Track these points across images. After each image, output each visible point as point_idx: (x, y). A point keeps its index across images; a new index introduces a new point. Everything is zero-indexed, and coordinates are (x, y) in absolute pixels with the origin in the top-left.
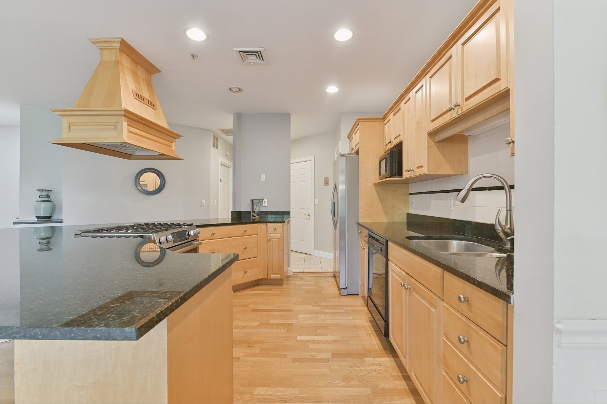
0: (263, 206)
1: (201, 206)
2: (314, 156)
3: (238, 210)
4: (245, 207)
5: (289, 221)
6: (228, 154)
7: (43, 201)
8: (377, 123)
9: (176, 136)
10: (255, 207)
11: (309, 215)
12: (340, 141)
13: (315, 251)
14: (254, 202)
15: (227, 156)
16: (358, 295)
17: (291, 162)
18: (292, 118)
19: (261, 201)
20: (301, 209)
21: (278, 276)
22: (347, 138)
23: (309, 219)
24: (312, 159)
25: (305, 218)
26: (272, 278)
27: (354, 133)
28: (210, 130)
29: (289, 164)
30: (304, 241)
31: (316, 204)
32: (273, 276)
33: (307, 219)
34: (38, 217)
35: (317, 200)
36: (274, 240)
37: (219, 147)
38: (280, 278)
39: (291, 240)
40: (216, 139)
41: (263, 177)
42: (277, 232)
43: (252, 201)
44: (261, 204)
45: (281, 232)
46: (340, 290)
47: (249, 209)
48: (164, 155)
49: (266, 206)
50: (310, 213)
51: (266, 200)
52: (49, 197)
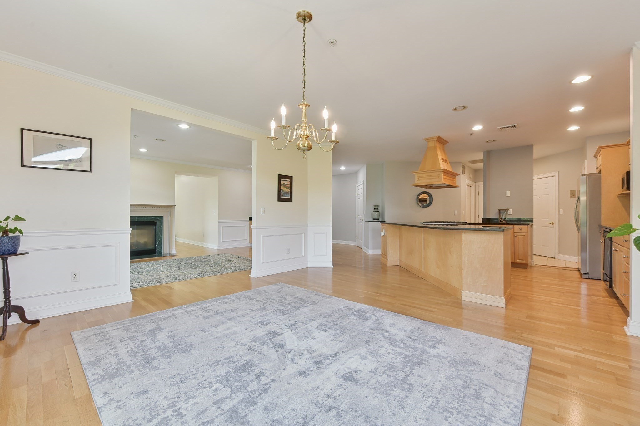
0: (509, 214)
1: (455, 215)
2: (559, 172)
3: (487, 217)
4: (493, 215)
5: (532, 225)
6: (471, 176)
7: (376, 211)
8: (621, 148)
9: (455, 175)
10: (501, 215)
11: (553, 224)
12: (586, 161)
13: (560, 255)
14: (501, 211)
15: (470, 178)
16: (600, 280)
17: (534, 178)
18: (535, 147)
19: (506, 211)
20: (543, 218)
21: (523, 262)
22: (594, 158)
23: (553, 227)
24: (557, 174)
25: (548, 227)
26: (518, 262)
27: (599, 155)
28: (461, 162)
29: (532, 180)
30: (547, 246)
31: (560, 214)
32: (519, 261)
33: (550, 227)
34: (374, 219)
35: (561, 210)
36: (520, 236)
37: (466, 173)
38: (525, 263)
39: (534, 245)
40: (464, 167)
41: (508, 194)
42: (523, 231)
43: (500, 210)
44: (506, 213)
45: (526, 232)
46: (581, 274)
47: (497, 216)
48: (451, 185)
49: (511, 214)
50: (554, 222)
51: (511, 210)
52: (378, 209)
